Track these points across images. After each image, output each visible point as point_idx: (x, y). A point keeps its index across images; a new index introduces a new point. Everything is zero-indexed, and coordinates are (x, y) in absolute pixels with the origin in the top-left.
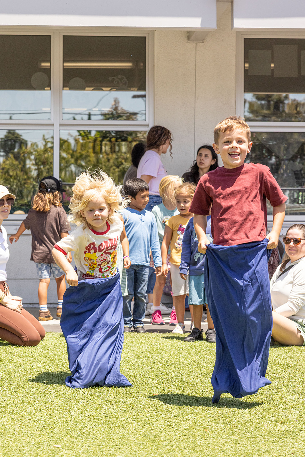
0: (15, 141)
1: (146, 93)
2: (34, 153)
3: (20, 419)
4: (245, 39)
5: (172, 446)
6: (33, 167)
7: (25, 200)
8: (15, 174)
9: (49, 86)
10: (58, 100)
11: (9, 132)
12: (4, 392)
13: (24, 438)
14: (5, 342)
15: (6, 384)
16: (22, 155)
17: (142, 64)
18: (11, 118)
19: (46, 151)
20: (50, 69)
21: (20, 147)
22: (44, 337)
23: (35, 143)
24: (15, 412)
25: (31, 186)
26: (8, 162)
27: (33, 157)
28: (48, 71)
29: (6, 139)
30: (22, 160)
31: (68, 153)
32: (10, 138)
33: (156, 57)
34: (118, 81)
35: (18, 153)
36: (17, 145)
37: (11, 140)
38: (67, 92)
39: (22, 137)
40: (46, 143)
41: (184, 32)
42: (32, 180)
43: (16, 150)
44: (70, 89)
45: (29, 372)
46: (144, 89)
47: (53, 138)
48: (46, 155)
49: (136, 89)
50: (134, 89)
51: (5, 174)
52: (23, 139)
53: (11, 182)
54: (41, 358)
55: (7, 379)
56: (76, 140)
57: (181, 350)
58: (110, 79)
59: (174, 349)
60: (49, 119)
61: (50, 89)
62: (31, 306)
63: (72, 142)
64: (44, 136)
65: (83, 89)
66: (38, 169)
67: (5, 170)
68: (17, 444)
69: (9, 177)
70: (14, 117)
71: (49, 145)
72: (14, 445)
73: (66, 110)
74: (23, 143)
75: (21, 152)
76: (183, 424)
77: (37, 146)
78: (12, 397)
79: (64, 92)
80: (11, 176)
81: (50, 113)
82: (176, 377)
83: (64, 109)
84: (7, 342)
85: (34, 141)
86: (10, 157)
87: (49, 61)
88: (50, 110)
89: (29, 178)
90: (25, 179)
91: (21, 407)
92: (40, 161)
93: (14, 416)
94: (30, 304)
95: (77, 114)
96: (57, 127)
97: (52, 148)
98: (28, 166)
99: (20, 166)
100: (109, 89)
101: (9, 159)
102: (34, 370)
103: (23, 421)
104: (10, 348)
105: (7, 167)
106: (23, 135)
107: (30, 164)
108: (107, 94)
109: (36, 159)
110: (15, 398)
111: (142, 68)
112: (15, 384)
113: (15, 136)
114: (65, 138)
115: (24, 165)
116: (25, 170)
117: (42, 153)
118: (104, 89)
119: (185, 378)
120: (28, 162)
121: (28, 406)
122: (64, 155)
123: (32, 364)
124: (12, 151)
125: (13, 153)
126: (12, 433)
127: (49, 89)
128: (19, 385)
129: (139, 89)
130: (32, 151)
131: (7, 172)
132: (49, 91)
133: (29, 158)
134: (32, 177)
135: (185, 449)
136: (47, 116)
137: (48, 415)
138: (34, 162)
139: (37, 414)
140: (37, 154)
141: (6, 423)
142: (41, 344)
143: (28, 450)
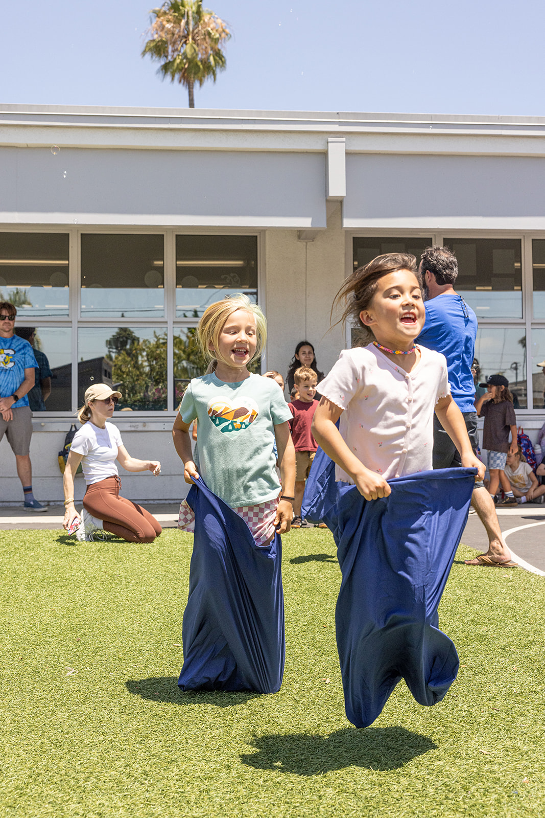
0: (127, 338)
1: (257, 290)
2: (146, 350)
3: (138, 618)
4: (354, 238)
5: (292, 643)
6: (146, 364)
7: (138, 396)
8: (127, 370)
9: (163, 284)
10: (171, 297)
11: (121, 329)
12: (122, 591)
13: (143, 637)
14: (121, 539)
15: (124, 582)
16: (134, 352)
17: (253, 262)
18: (123, 316)
19: (158, 346)
20: (163, 267)
21: (133, 343)
22: (160, 533)
23: (147, 340)
24: (133, 611)
25: (144, 382)
26: (120, 358)
27: (144, 354)
28: (161, 269)
29: (118, 336)
30: (134, 355)
31: (179, 349)
32: (121, 336)
33: (267, 256)
34: (231, 280)
35: (131, 349)
36: (129, 341)
37: (122, 337)
38: (180, 290)
39: (133, 334)
40: (158, 340)
41: (295, 231)
42: (144, 376)
43: (128, 347)
44: (183, 287)
45: (146, 569)
46: (256, 286)
47: (166, 335)
48: (158, 352)
49: (248, 287)
50: (245, 286)
51: (117, 370)
52: (135, 337)
53: (123, 378)
54: (158, 555)
55: (125, 578)
56: (188, 337)
57: (297, 544)
58: (223, 277)
59: (290, 544)
60: (162, 317)
61: (164, 287)
62: (146, 502)
63: (184, 338)
64: (155, 332)
65: (197, 287)
66: (150, 365)
67: (118, 366)
68: (137, 643)
69: (121, 373)
70: (125, 314)
71: (161, 341)
72: (133, 644)
73: (179, 307)
74: (135, 340)
75: (134, 349)
76: (302, 620)
77: (149, 342)
78: (130, 595)
79: (177, 290)
80: (123, 372)
81: (164, 310)
82: (293, 572)
83: (177, 306)
84: (124, 539)
85: (146, 338)
86: (123, 354)
87: (163, 259)
88: (164, 307)
89: (141, 374)
90: (138, 376)
91: (140, 605)
92: (151, 357)
93: (132, 615)
94: (145, 500)
95: (187, 311)
96: (170, 325)
97: (165, 344)
98: (140, 362)
99: (132, 362)
100: (222, 286)
101: (121, 355)
102: (151, 567)
103: (142, 620)
104: (126, 545)
105: (120, 363)
106: (134, 332)
107: (142, 360)
108: (218, 292)
109: (147, 355)
110: (133, 596)
111: (253, 266)
112: (133, 582)
113: (127, 333)
114: (176, 335)
115: (137, 362)
116: (137, 366)
117: (154, 350)
118: (216, 286)
119: (301, 573)
120: (140, 358)
121: (146, 604)
122: (177, 351)
123: (149, 561)
124: (124, 348)
125: (125, 350)
126: (131, 632)
127: (162, 286)
128: (137, 583)
129: (251, 287)
130: (144, 347)
131: (120, 368)
132: (163, 289)
133: (141, 355)
134: (145, 373)
135: (305, 645)
136: (160, 313)
137: (167, 613)
138: (146, 358)
139: (155, 612)
140: (149, 351)
141: (124, 622)
142: (158, 541)
143: (148, 649)
